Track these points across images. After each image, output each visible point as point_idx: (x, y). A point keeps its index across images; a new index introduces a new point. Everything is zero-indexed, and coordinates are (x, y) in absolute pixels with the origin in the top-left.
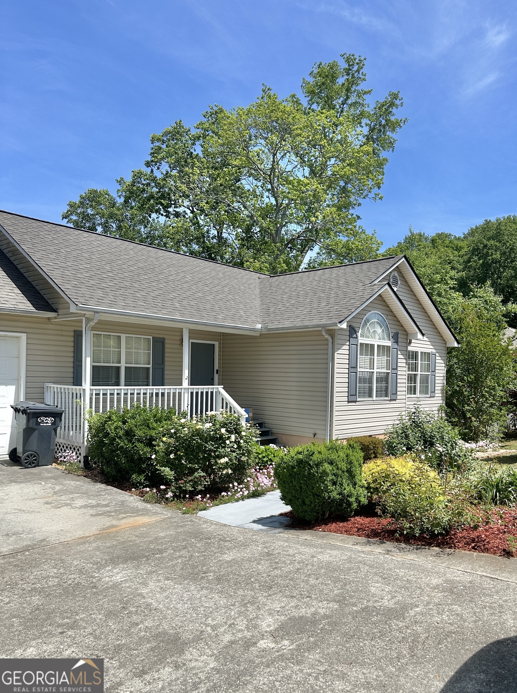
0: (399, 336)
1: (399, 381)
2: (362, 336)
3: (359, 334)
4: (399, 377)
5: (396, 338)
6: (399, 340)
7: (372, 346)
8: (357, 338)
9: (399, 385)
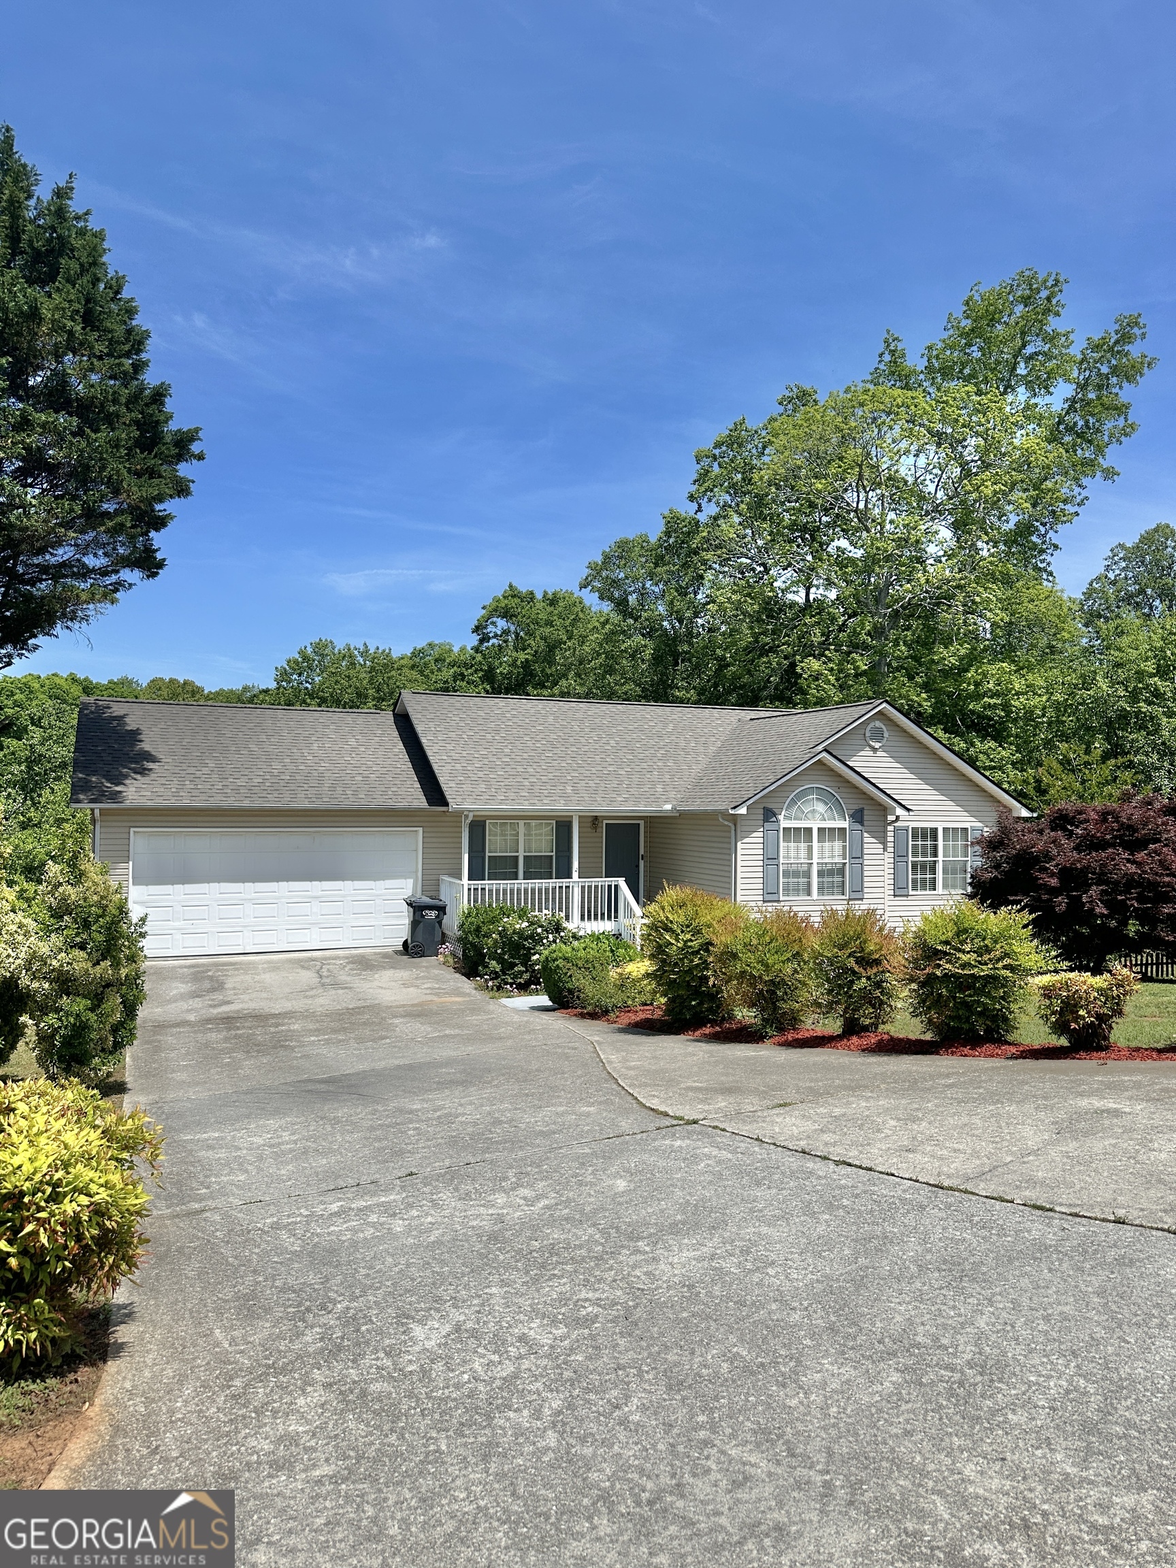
0: (866, 812)
1: (866, 873)
2: (786, 817)
3: (781, 817)
4: (866, 868)
5: (858, 817)
6: (866, 818)
7: (809, 831)
8: (778, 821)
9: (866, 879)
